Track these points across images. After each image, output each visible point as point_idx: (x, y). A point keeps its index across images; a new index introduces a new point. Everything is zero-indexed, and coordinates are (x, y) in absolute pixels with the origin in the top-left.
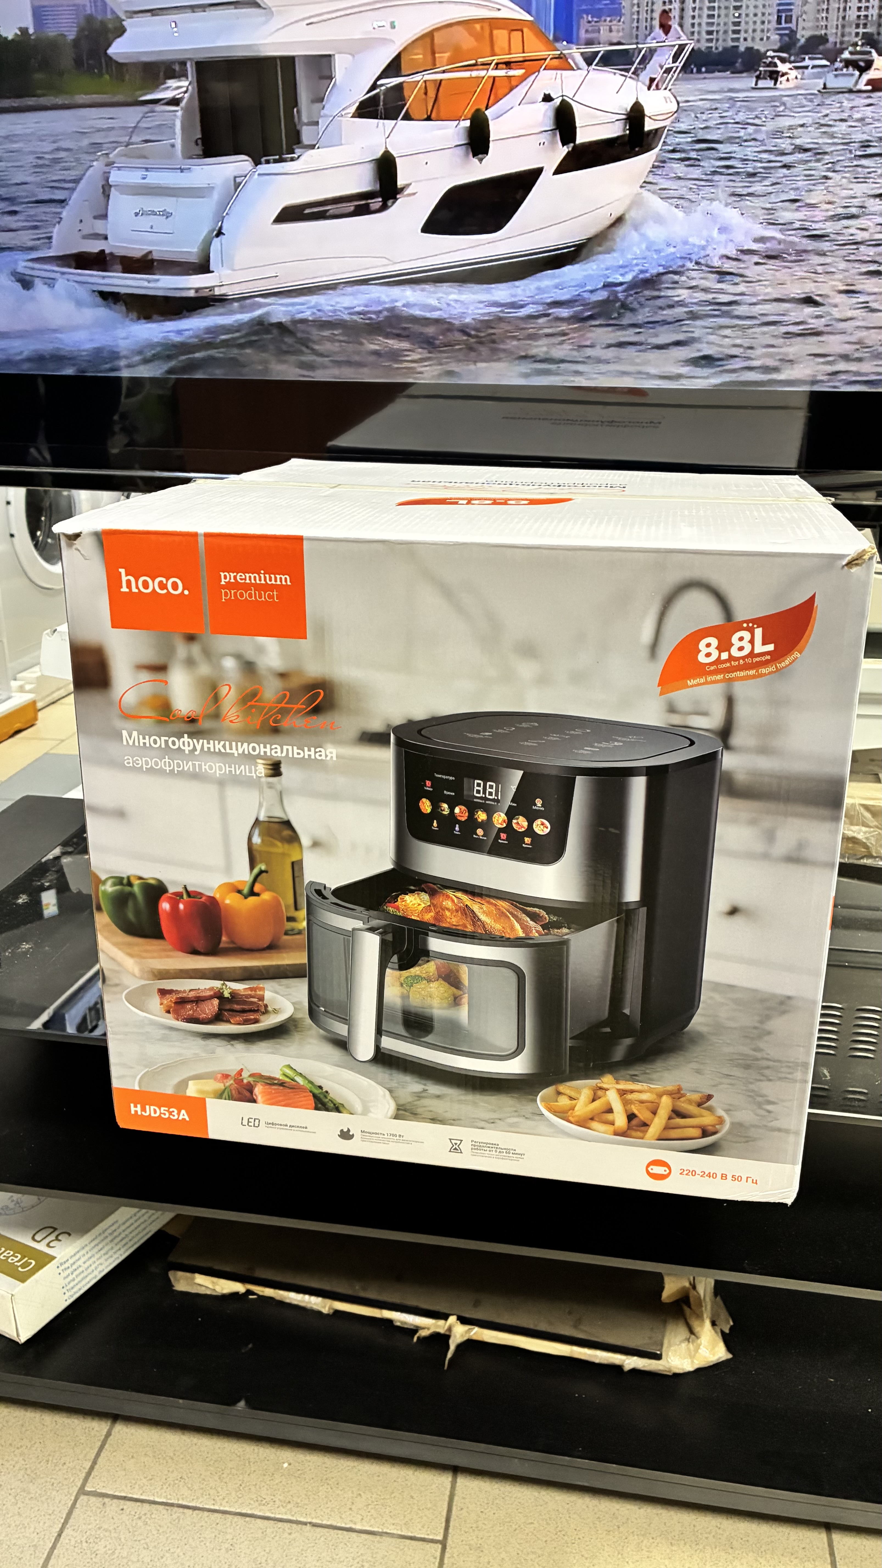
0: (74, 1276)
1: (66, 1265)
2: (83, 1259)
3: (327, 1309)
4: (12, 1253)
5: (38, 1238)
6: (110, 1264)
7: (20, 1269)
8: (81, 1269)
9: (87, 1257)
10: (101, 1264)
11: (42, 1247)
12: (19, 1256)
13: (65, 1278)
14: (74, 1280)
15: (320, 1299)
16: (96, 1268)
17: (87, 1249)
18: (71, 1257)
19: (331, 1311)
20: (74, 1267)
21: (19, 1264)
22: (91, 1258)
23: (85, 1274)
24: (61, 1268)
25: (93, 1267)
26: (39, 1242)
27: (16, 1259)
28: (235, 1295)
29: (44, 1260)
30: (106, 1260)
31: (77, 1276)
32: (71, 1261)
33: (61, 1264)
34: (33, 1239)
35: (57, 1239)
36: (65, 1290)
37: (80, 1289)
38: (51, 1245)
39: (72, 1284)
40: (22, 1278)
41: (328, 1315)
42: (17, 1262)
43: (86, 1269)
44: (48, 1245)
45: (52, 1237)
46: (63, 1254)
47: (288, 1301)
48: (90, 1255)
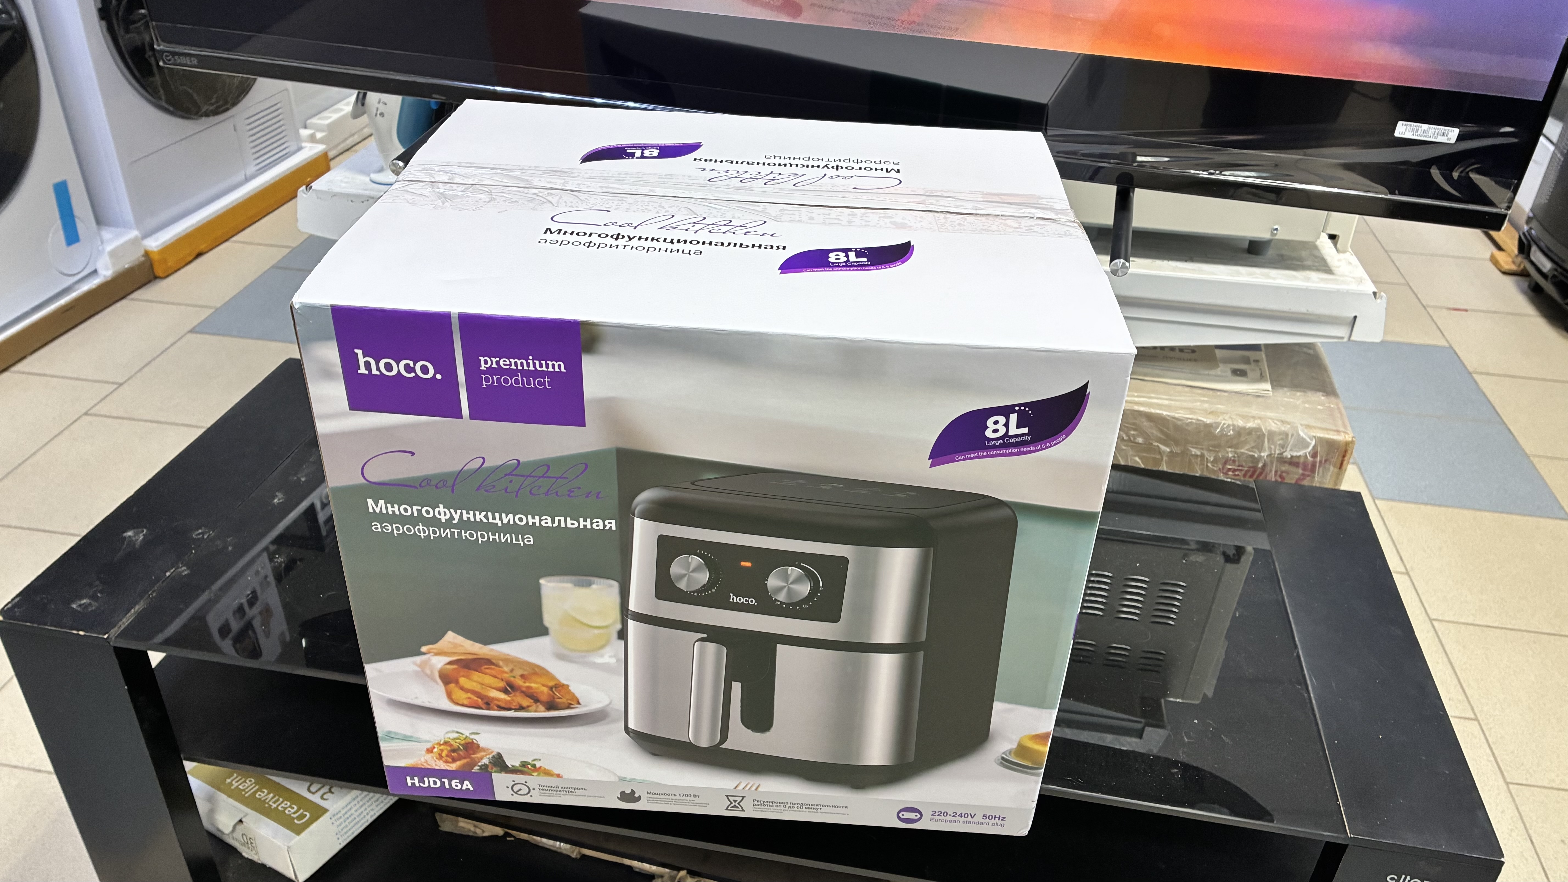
0: (347, 823)
1: (339, 815)
2: (354, 809)
3: (575, 854)
4: (289, 804)
5: (313, 789)
6: (381, 808)
7: (296, 821)
8: (353, 817)
9: (358, 806)
10: (372, 810)
11: (316, 798)
12: (295, 807)
13: (338, 826)
14: (347, 826)
15: (568, 846)
16: (367, 814)
17: (359, 799)
18: (343, 808)
19: (579, 857)
20: (346, 816)
21: (295, 816)
22: (362, 806)
23: (358, 819)
24: (333, 819)
25: (365, 813)
26: (313, 793)
27: (293, 811)
28: (493, 838)
29: (318, 812)
30: (377, 806)
31: (349, 823)
32: (343, 812)
33: (334, 815)
34: (309, 790)
35: (330, 791)
36: (339, 836)
37: (353, 833)
38: (325, 797)
39: (345, 830)
40: (298, 830)
41: (576, 859)
42: (294, 813)
43: (358, 816)
44: (322, 797)
45: (326, 789)
46: (335, 806)
47: (540, 845)
48: (361, 803)
